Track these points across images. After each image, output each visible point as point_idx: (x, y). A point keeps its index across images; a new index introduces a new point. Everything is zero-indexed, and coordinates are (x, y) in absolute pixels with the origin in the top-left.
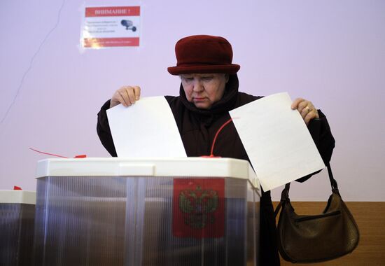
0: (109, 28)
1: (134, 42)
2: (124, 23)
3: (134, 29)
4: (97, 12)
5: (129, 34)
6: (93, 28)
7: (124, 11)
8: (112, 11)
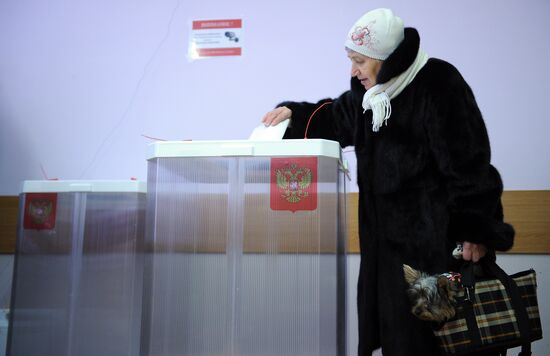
0: (214, 40)
1: (237, 52)
2: (227, 34)
3: (237, 40)
4: (203, 25)
5: (232, 44)
6: (200, 40)
7: (227, 24)
8: (216, 24)
